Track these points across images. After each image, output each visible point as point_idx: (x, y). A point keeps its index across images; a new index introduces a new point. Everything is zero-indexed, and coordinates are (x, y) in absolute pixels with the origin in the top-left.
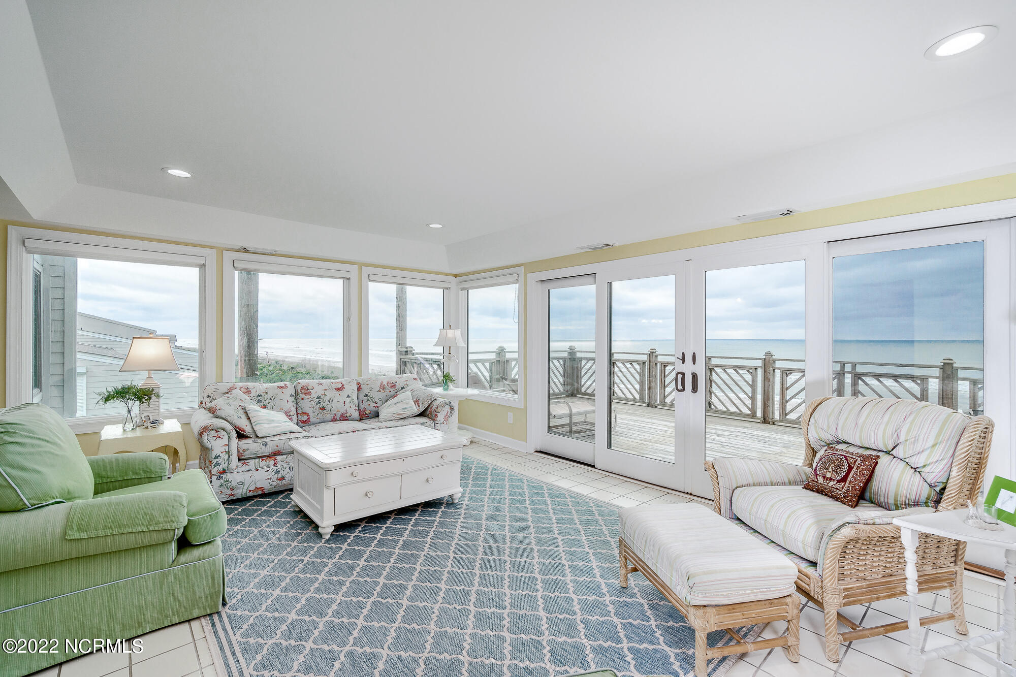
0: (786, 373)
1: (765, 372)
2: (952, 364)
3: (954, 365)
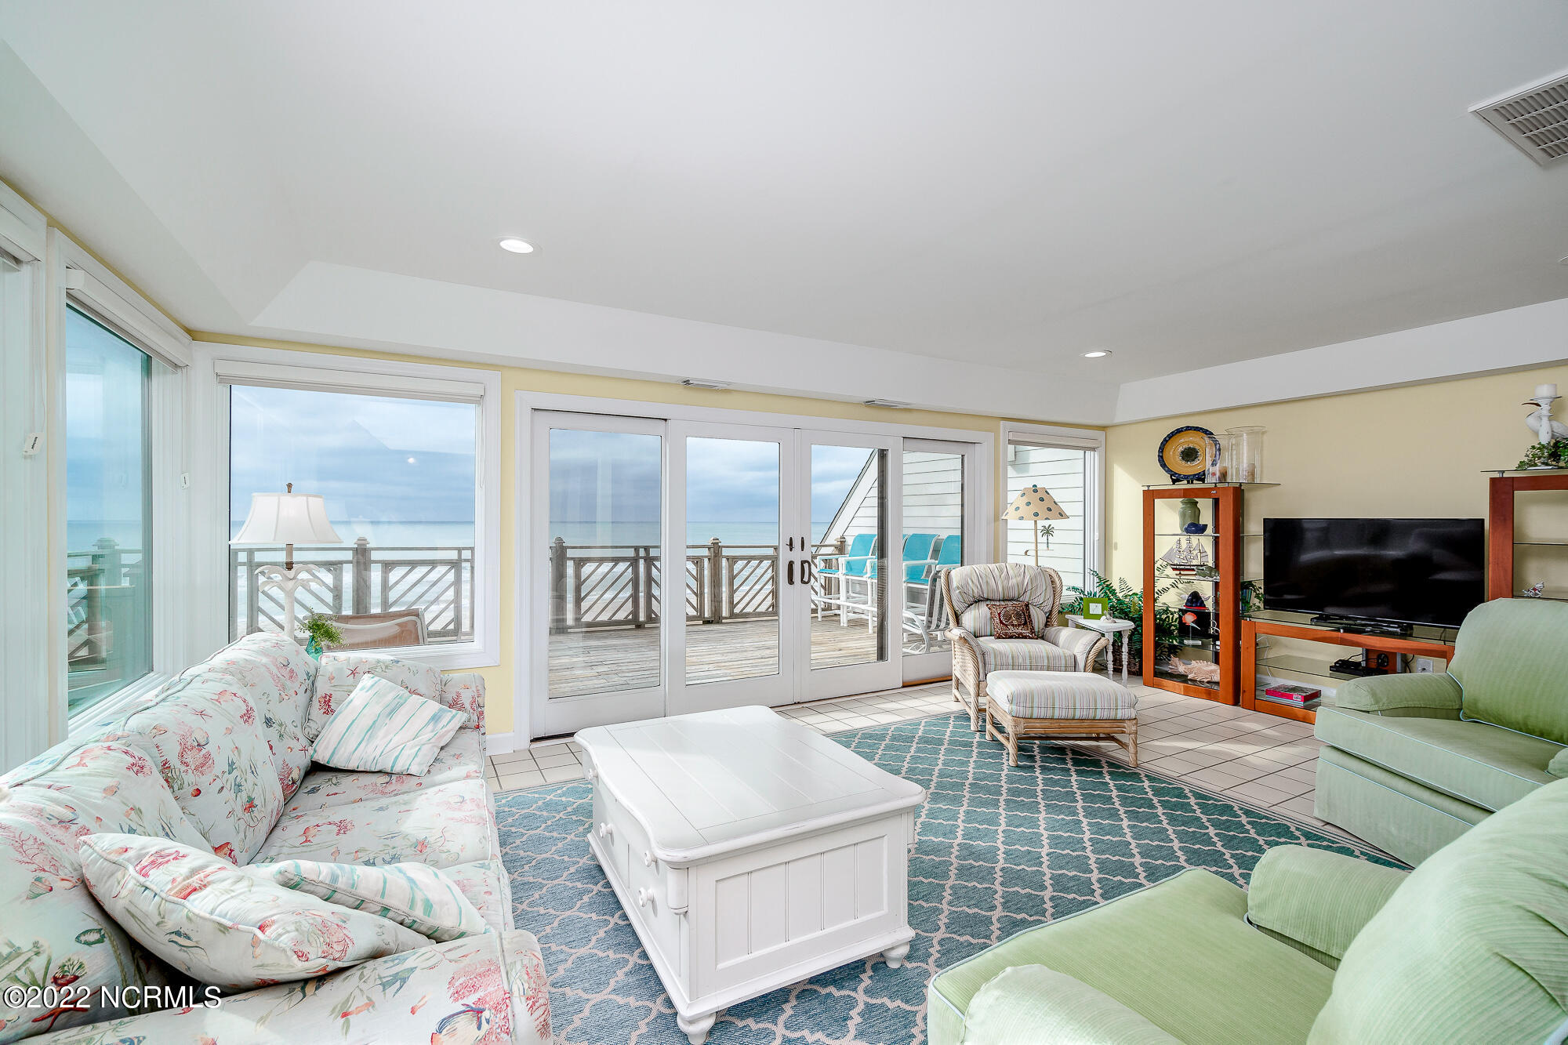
2: (717, 543)
3: (720, 544)
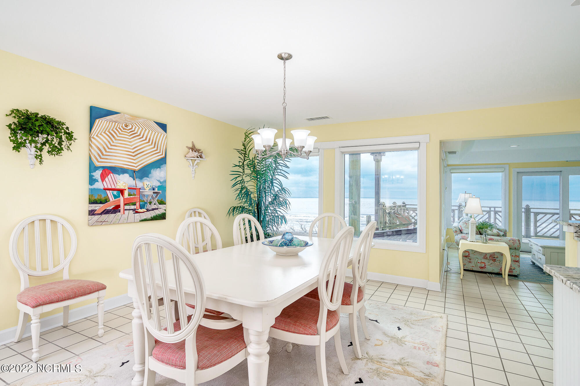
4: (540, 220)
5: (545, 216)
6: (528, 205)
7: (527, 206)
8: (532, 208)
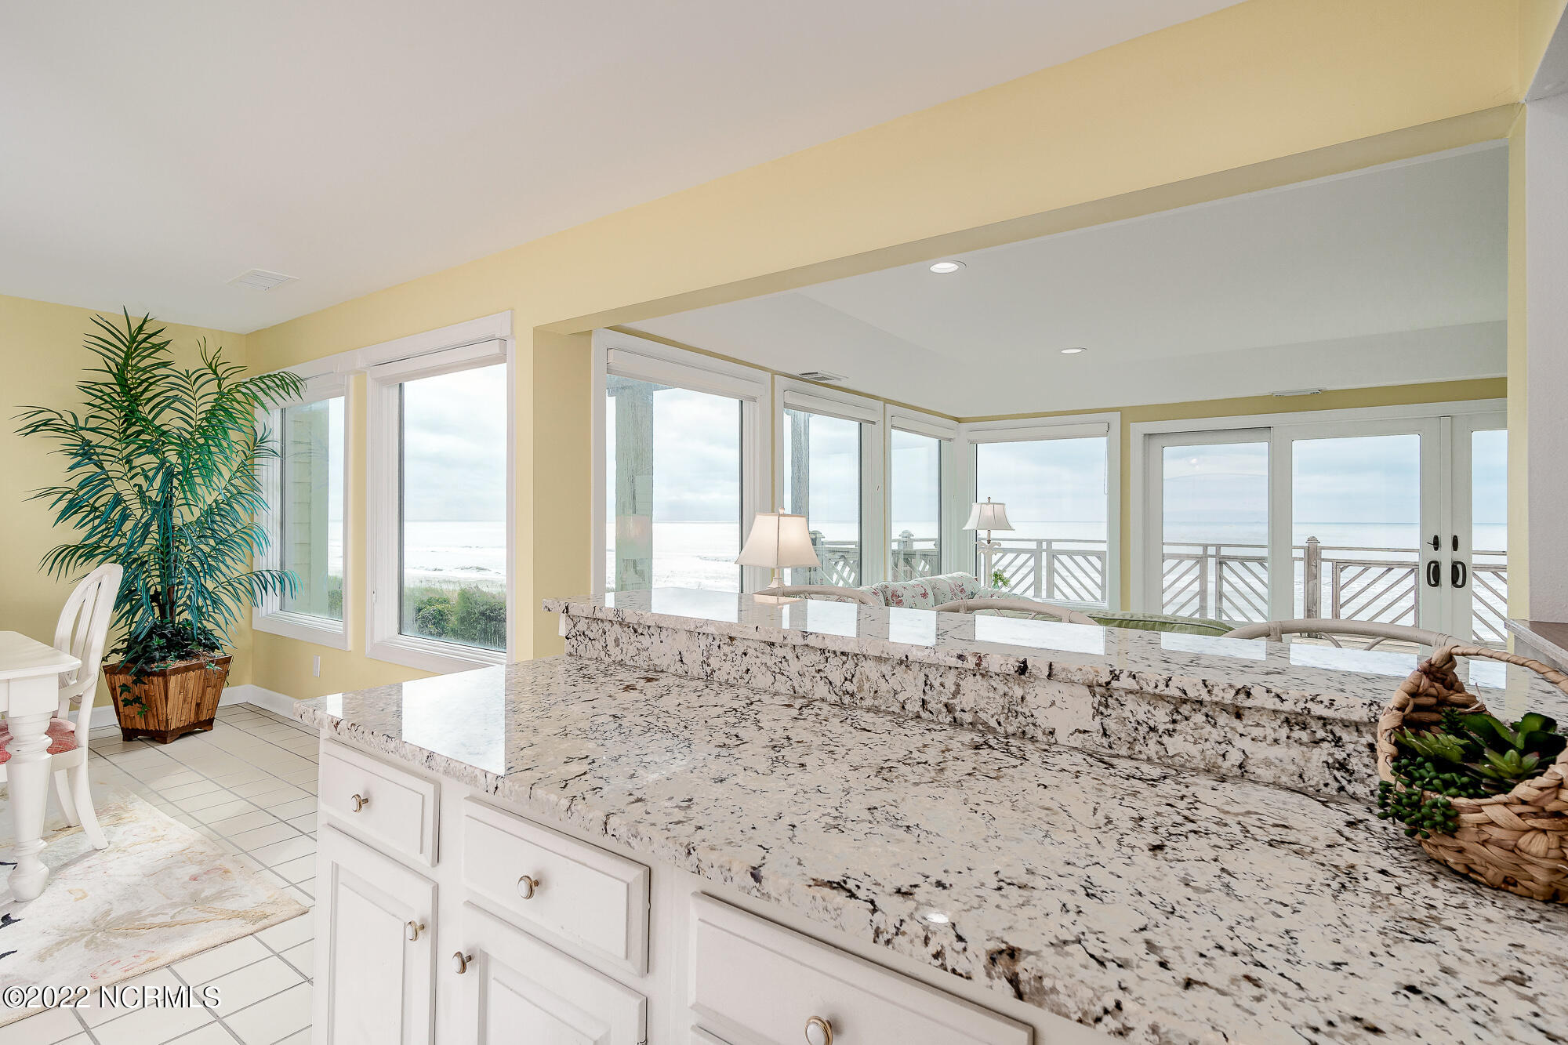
0: (1339, 566)
1: (1309, 564)
4: (1348, 583)
5: (1365, 570)
6: (1313, 538)
7: (1313, 540)
8: (1324, 548)
